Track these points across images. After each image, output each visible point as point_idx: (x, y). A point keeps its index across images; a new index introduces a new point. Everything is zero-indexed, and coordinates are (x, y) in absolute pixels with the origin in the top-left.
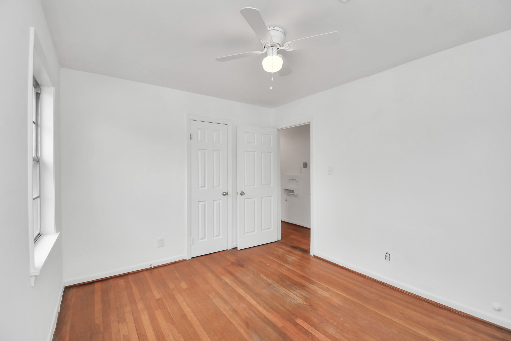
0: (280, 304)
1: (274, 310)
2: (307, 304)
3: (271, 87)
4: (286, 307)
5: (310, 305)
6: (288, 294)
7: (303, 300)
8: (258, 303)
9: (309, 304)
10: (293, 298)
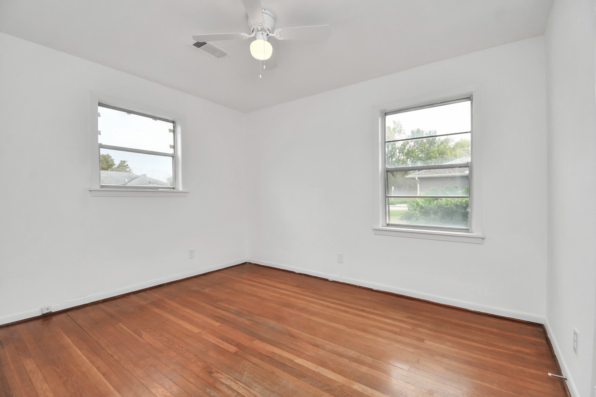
0: (259, 366)
1: (267, 356)
2: (215, 375)
3: (264, 66)
4: (250, 363)
5: (211, 373)
6: (247, 387)
7: (220, 380)
8: (292, 360)
9: (213, 375)
10: (237, 381)
